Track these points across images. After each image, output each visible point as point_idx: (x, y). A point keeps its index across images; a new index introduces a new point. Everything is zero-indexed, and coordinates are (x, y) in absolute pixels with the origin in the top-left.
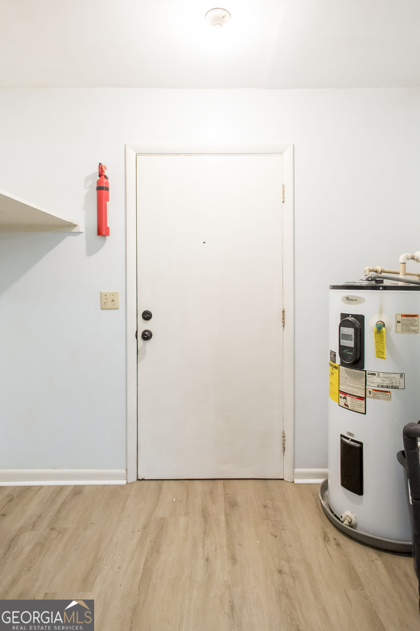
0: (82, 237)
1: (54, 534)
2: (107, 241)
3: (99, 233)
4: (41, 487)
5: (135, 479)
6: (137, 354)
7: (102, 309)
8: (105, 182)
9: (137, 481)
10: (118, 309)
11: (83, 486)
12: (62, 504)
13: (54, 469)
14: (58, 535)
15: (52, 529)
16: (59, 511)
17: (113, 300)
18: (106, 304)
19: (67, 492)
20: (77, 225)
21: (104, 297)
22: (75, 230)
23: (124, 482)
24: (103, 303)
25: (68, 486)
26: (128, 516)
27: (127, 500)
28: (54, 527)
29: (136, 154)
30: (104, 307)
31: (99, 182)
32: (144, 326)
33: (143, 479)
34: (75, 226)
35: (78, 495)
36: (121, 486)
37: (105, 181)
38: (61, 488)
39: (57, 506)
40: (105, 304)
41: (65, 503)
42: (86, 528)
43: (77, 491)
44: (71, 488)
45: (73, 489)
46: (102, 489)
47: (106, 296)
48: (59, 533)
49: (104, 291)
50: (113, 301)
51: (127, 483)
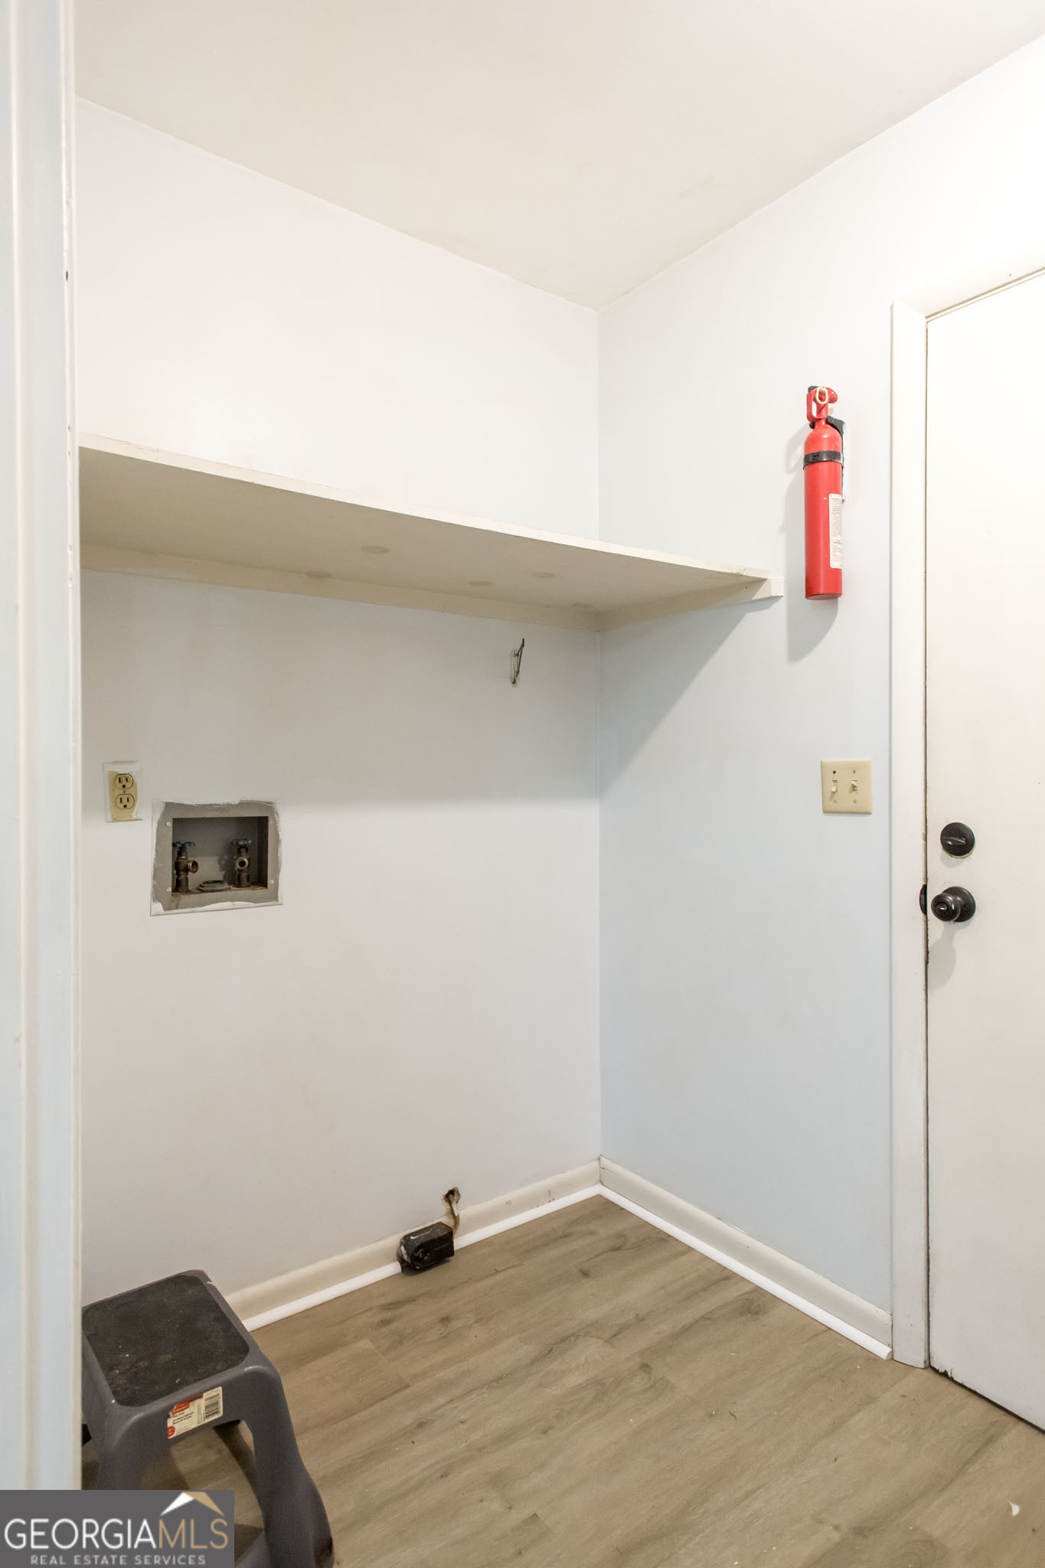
0: (779, 609)
1: (639, 1383)
2: (839, 611)
3: (811, 592)
4: (689, 1250)
5: (919, 1361)
6: (927, 963)
7: (825, 812)
8: (826, 439)
9: (925, 1368)
10: (868, 813)
11: (775, 1299)
12: (703, 1317)
13: (719, 1219)
14: (646, 1390)
15: (645, 1367)
16: (687, 1330)
17: (854, 787)
18: (834, 799)
19: (732, 1293)
20: (766, 580)
21: (829, 773)
22: (760, 594)
23: (882, 1351)
24: (829, 795)
25: (743, 1279)
26: (835, 1460)
27: (859, 1410)
28: (649, 1364)
29: (927, 317)
30: (831, 805)
31: (811, 442)
32: (948, 874)
33: (945, 1374)
34: (758, 582)
35: (749, 1315)
36: (871, 1358)
37: (825, 436)
38: (727, 1277)
39: (688, 1316)
40: (832, 797)
41: (709, 1319)
42: (711, 1415)
43: (756, 1304)
44: (747, 1289)
45: (747, 1293)
46: (817, 1335)
47: (834, 772)
48: (651, 1387)
49: (833, 759)
50: (854, 790)
51: (891, 1357)
